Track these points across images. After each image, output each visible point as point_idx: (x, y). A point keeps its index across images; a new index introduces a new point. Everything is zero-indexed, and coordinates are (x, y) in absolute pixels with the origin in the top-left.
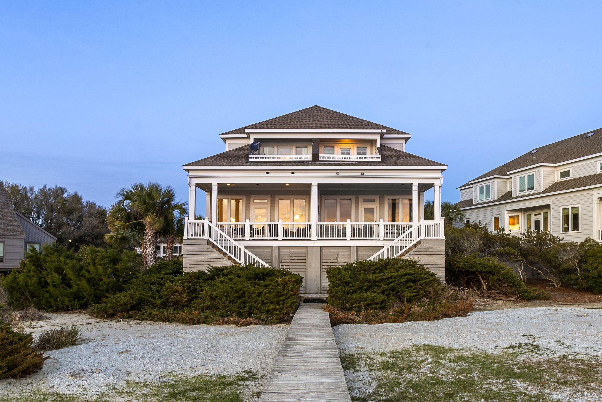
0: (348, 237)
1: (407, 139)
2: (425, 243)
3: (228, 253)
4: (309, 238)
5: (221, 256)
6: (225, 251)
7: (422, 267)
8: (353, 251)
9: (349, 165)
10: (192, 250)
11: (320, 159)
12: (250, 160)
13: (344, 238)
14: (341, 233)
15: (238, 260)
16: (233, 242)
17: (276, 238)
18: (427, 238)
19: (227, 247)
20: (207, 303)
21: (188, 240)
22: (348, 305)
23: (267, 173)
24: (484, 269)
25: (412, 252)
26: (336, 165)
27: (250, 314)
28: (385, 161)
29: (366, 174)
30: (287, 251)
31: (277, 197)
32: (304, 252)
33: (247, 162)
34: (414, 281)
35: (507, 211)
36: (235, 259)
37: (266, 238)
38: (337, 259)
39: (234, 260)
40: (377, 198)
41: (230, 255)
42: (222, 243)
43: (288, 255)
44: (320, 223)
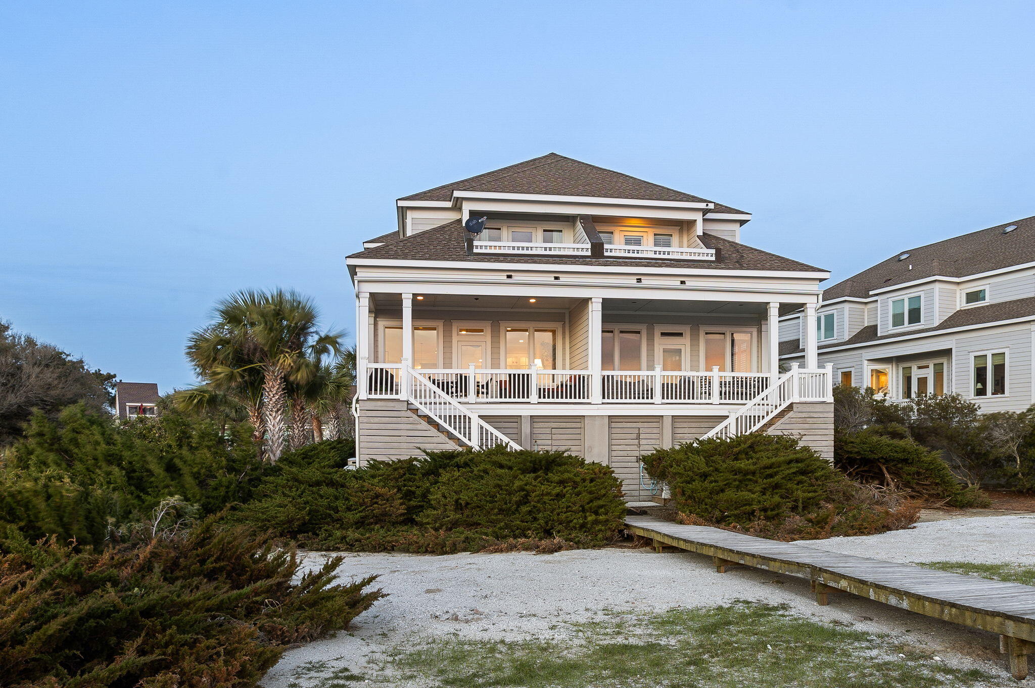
0: (658, 398)
1: (742, 222)
2: (801, 408)
3: (446, 426)
4: (586, 400)
5: (433, 431)
6: (441, 422)
7: (806, 449)
8: (667, 423)
9: (660, 266)
10: (376, 420)
11: (606, 254)
12: (475, 251)
13: (650, 401)
14: (645, 392)
15: (466, 441)
16: (456, 406)
17: (525, 400)
18: (803, 400)
19: (445, 416)
20: (453, 516)
21: (368, 402)
22: (717, 513)
23: (509, 277)
24: (895, 454)
25: (778, 424)
26: (637, 265)
27: (548, 533)
28: (721, 260)
29: (690, 283)
30: (547, 425)
31: (503, 324)
32: (578, 425)
33: (469, 254)
34: (803, 472)
35: (868, 360)
36: (461, 437)
37: (494, 400)
38: (638, 438)
39: (459, 439)
40: (686, 330)
41: (451, 430)
42: (435, 409)
43: (548, 431)
44: (606, 373)
